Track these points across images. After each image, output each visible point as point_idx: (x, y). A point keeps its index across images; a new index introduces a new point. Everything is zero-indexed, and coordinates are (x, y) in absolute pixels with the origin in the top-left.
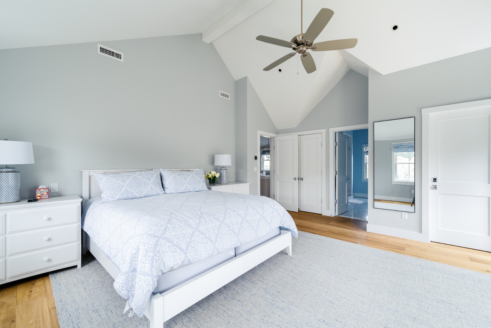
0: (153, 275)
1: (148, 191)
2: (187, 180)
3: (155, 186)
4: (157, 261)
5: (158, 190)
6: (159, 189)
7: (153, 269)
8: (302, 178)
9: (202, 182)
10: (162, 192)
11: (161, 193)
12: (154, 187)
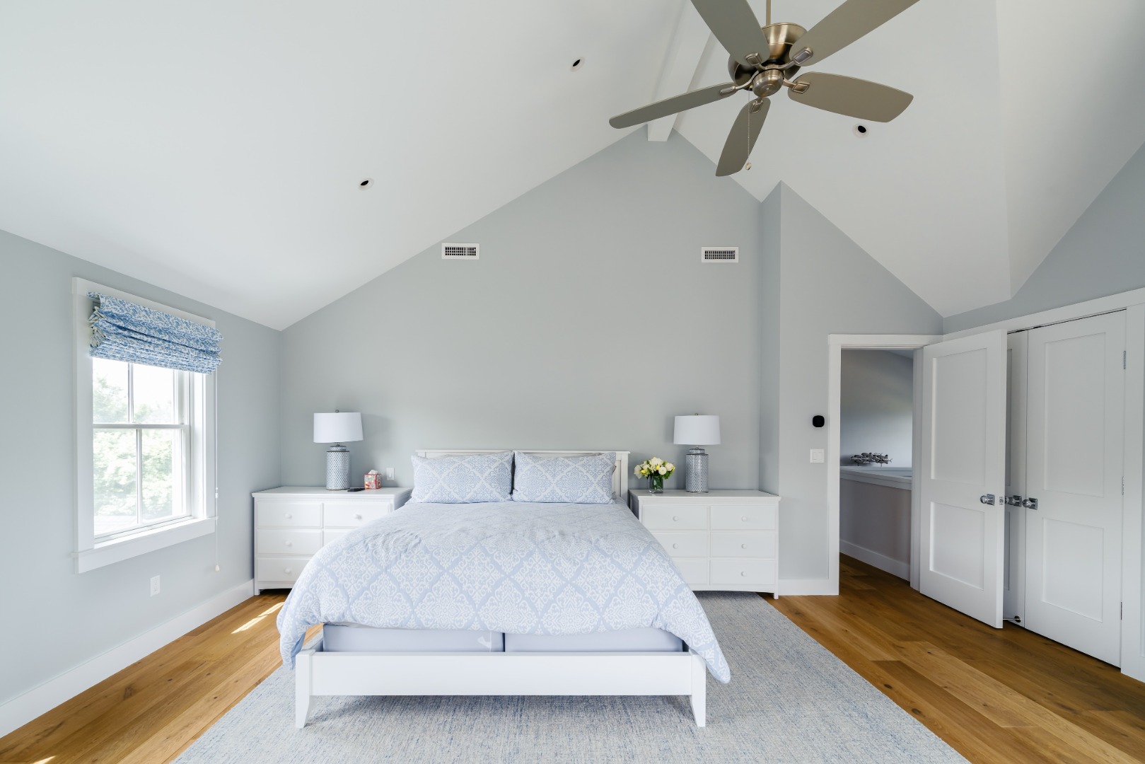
0: (296, 617)
1: (475, 492)
2: (558, 478)
3: (490, 484)
4: (307, 600)
5: (495, 493)
6: (497, 491)
7: (298, 609)
8: (1032, 500)
9: (595, 482)
10: (505, 497)
11: (501, 498)
12: (487, 485)
